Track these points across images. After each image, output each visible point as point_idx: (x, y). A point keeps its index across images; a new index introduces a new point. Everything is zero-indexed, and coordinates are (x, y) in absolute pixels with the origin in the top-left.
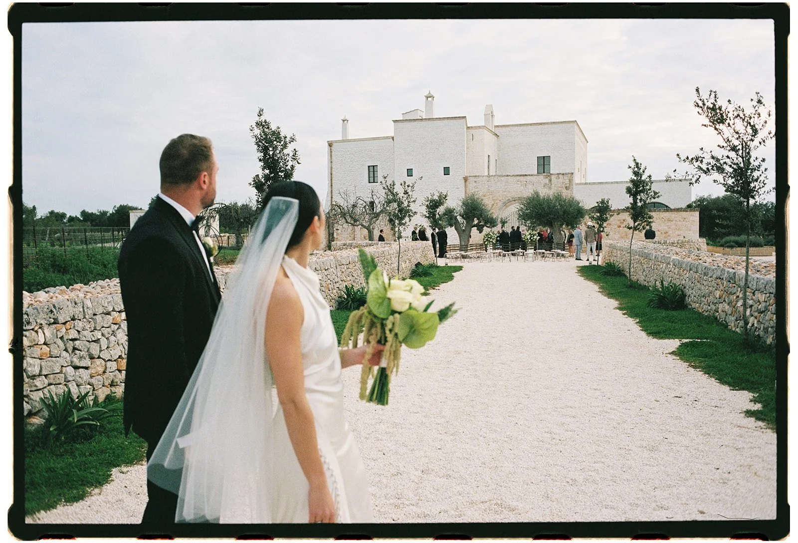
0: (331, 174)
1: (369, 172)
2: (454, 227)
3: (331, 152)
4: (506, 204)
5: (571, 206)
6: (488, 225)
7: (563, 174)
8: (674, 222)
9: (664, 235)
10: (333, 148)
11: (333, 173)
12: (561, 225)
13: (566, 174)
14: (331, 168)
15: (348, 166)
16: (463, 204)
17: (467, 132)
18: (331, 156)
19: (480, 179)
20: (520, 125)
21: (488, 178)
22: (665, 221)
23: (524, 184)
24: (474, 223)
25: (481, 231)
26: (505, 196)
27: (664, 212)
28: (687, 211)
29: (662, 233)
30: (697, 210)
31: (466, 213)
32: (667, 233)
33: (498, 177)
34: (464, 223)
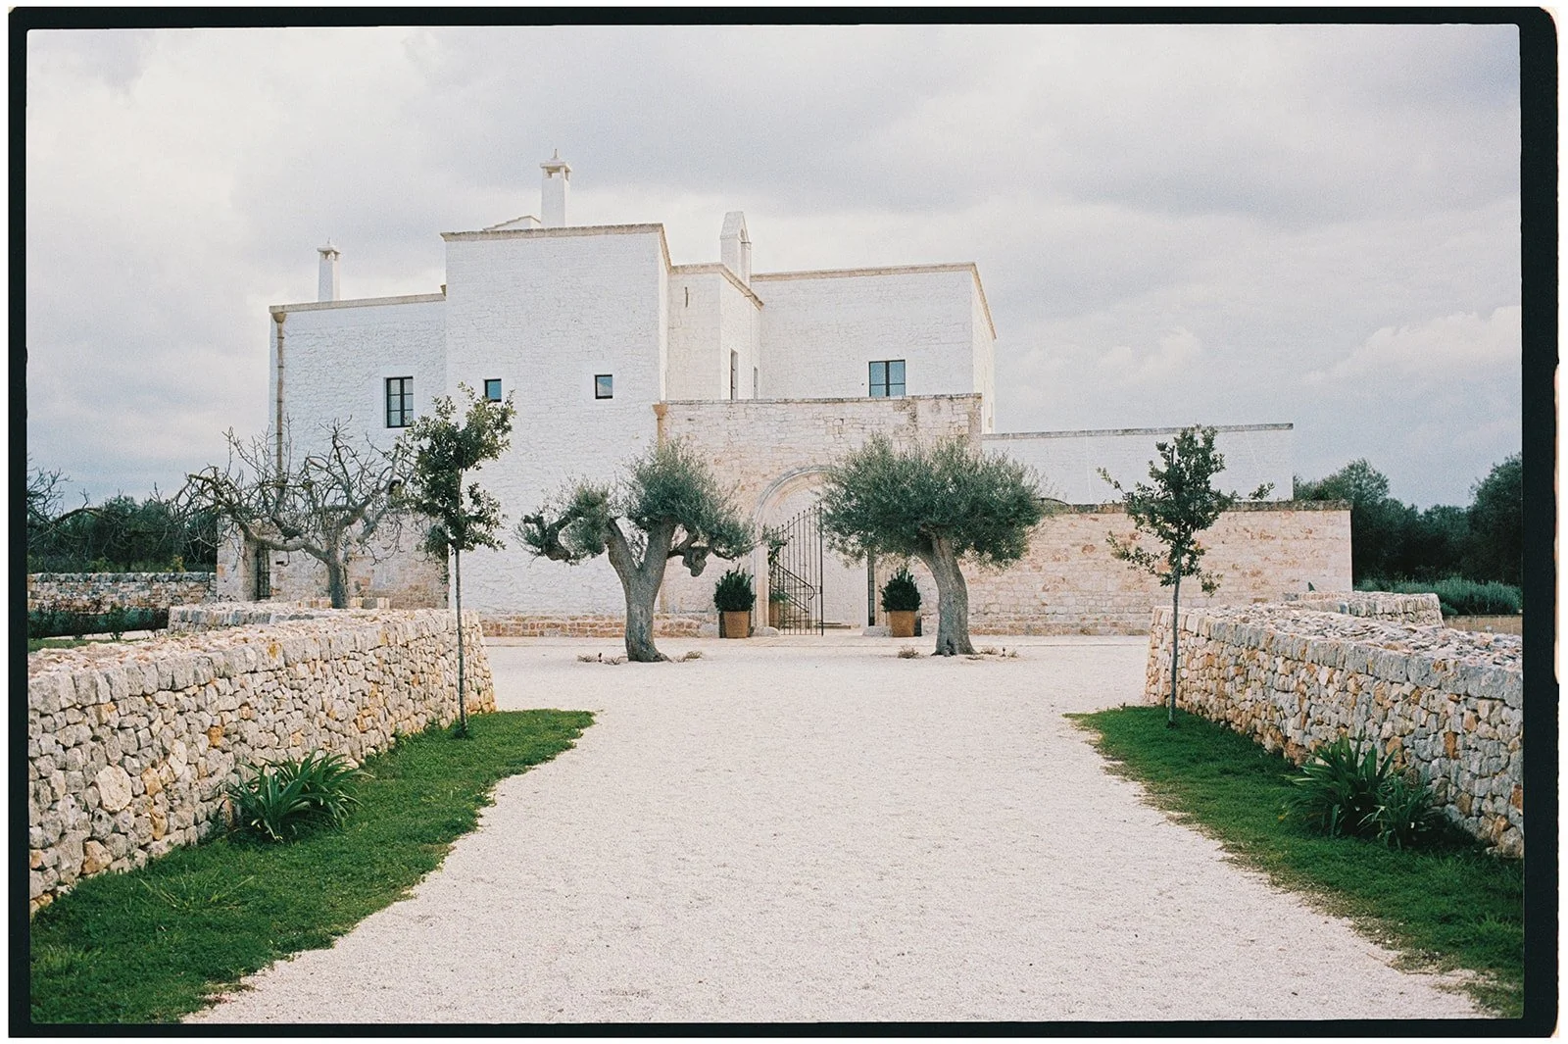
0: (280, 401)
1: (389, 395)
2: (605, 555)
3: (281, 338)
4: (780, 484)
5: (992, 485)
6: (722, 550)
7: (951, 398)
8: (1279, 541)
10: (285, 326)
11: (286, 398)
12: (959, 552)
13: (960, 398)
14: (280, 383)
15: (331, 379)
16: (640, 477)
17: (669, 281)
18: (280, 350)
19: (705, 411)
20: (823, 274)
21: (730, 410)
22: (1252, 537)
23: (836, 428)
24: (674, 543)
25: (696, 571)
26: (778, 463)
27: (1250, 510)
28: (1315, 509)
29: (1244, 574)
30: (1344, 506)
31: (648, 509)
32: (1259, 572)
33: (758, 406)
34: (643, 543)
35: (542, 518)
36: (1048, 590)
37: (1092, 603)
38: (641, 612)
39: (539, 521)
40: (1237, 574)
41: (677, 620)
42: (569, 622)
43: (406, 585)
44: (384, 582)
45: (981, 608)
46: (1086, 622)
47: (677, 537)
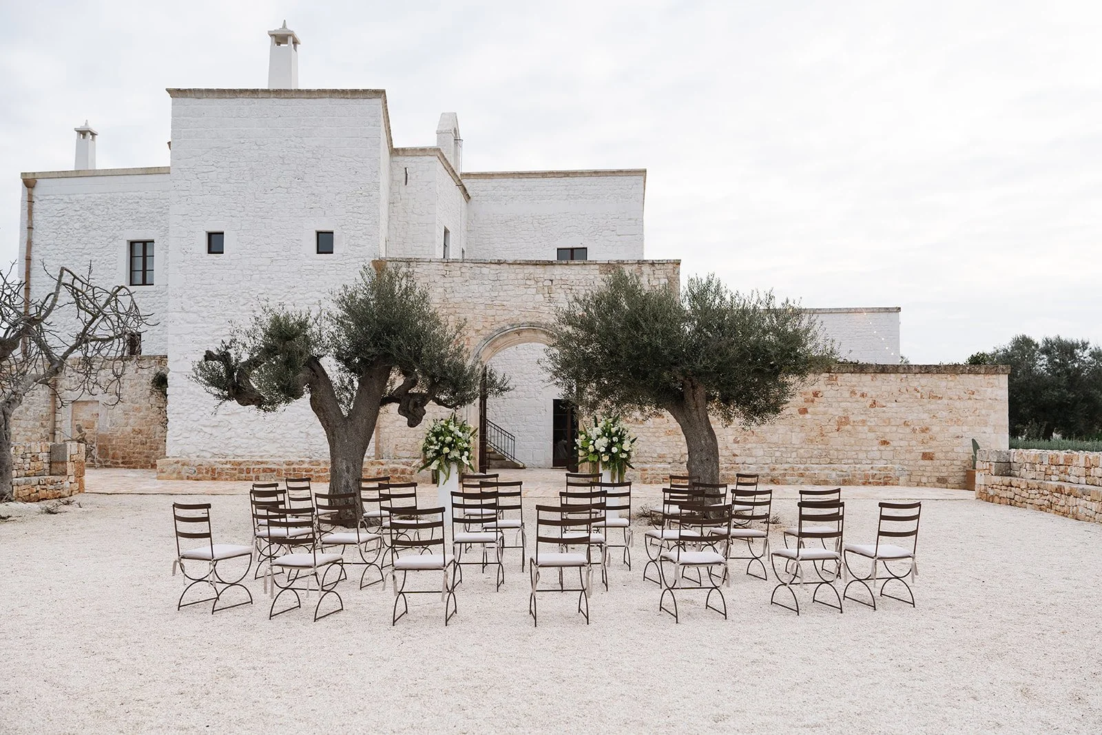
0: (28, 259)
1: (132, 257)
2: (305, 400)
3: (31, 202)
6: (443, 397)
7: (653, 264)
8: (945, 401)
9: (921, 436)
10: (36, 192)
11: (34, 256)
13: (661, 263)
14: (30, 244)
15: (75, 240)
17: (391, 162)
18: (30, 212)
19: (422, 268)
21: (446, 268)
22: (922, 397)
23: (546, 289)
24: (389, 388)
25: (414, 421)
26: (490, 319)
27: (920, 373)
28: (978, 373)
29: (914, 430)
30: (1003, 370)
31: (358, 348)
32: (927, 429)
33: (472, 265)
34: (353, 387)
35: (228, 354)
36: (738, 442)
37: (778, 454)
38: (348, 468)
39: (224, 358)
40: (908, 430)
41: (392, 466)
42: (285, 467)
43: (129, 429)
44: (108, 426)
45: (677, 458)
46: (776, 472)
47: (392, 384)
